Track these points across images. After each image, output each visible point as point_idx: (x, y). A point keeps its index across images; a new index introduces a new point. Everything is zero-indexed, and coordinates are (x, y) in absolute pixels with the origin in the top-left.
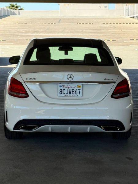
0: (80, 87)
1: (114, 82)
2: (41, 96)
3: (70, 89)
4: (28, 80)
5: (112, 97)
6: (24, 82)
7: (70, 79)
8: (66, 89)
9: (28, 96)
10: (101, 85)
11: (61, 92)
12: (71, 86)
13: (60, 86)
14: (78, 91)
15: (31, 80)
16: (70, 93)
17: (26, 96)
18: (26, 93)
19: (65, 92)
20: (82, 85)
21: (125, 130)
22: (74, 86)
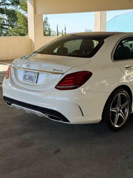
1: (63, 74)
5: (56, 87)
8: (28, 75)
11: (25, 77)
13: (25, 72)
14: (34, 78)
16: (29, 79)
19: (27, 77)
20: (38, 73)
21: (69, 122)
22: (32, 73)
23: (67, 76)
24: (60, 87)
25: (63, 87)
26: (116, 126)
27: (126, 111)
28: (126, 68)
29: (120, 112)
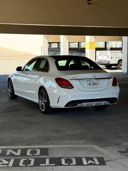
0: (98, 81)
1: (112, 78)
3: (93, 82)
4: (72, 79)
5: (112, 85)
6: (70, 80)
7: (94, 77)
9: (73, 88)
10: (108, 80)
11: (90, 84)
12: (94, 81)
15: (74, 79)
16: (94, 84)
17: (72, 87)
18: (72, 86)
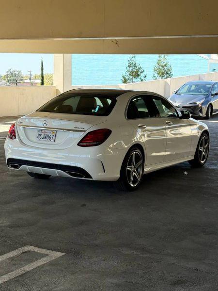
0: (53, 133)
1: (85, 131)
2: (23, 137)
3: (46, 134)
5: (78, 145)
6: (17, 125)
7: (44, 125)
8: (43, 134)
9: (15, 138)
11: (39, 136)
12: (46, 131)
13: (39, 131)
14: (51, 137)
15: (20, 124)
16: (45, 138)
20: (56, 131)
21: (92, 178)
22: (49, 132)
23: (89, 133)
24: (81, 144)
25: (85, 144)
26: (132, 185)
27: (139, 170)
28: (139, 126)
29: (134, 171)
